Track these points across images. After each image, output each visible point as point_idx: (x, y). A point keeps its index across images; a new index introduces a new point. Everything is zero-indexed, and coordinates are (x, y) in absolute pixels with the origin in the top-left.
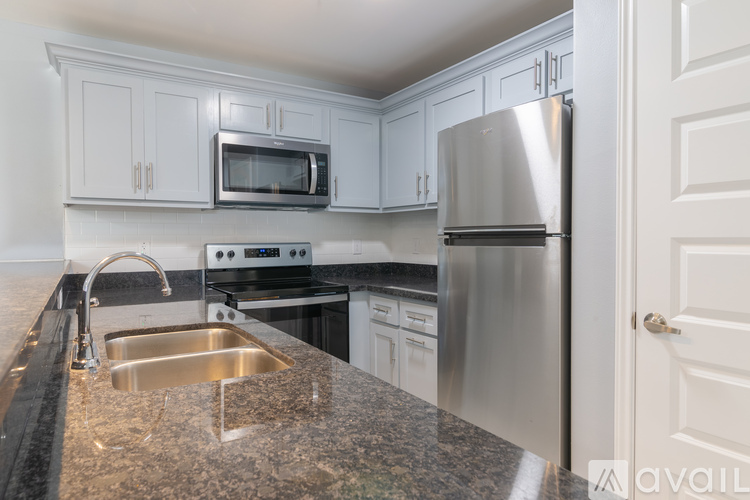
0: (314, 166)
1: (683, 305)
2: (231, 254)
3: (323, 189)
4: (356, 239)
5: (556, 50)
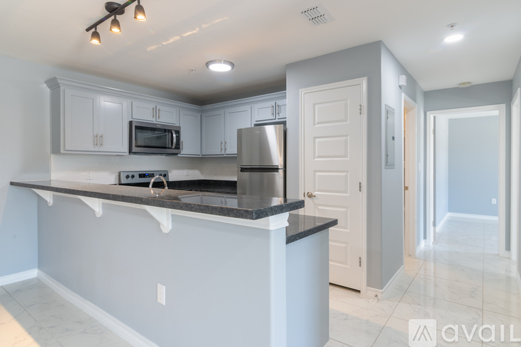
0: (174, 136)
1: (317, 189)
2: (133, 176)
3: (178, 147)
4: (187, 169)
5: (279, 102)
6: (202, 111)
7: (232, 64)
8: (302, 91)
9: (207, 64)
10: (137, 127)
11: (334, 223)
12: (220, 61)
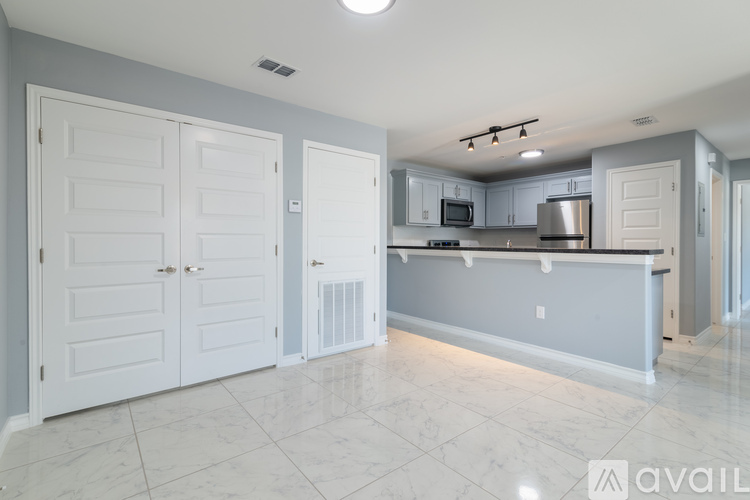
0: (470, 210)
2: (439, 244)
3: (472, 220)
4: (469, 239)
5: (578, 179)
6: (487, 188)
7: (543, 151)
8: (610, 172)
9: (520, 153)
10: (449, 204)
11: (668, 271)
12: (533, 150)
